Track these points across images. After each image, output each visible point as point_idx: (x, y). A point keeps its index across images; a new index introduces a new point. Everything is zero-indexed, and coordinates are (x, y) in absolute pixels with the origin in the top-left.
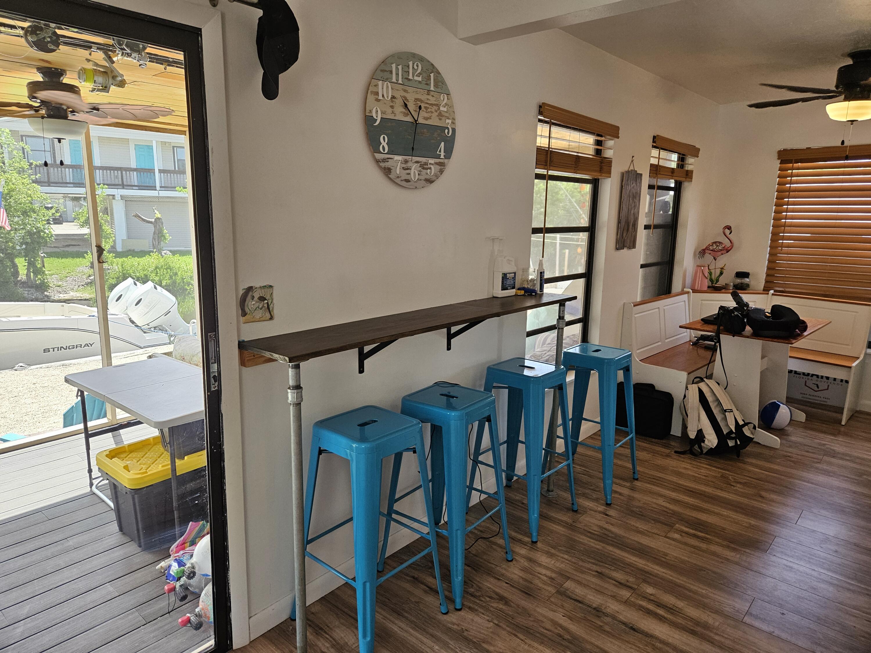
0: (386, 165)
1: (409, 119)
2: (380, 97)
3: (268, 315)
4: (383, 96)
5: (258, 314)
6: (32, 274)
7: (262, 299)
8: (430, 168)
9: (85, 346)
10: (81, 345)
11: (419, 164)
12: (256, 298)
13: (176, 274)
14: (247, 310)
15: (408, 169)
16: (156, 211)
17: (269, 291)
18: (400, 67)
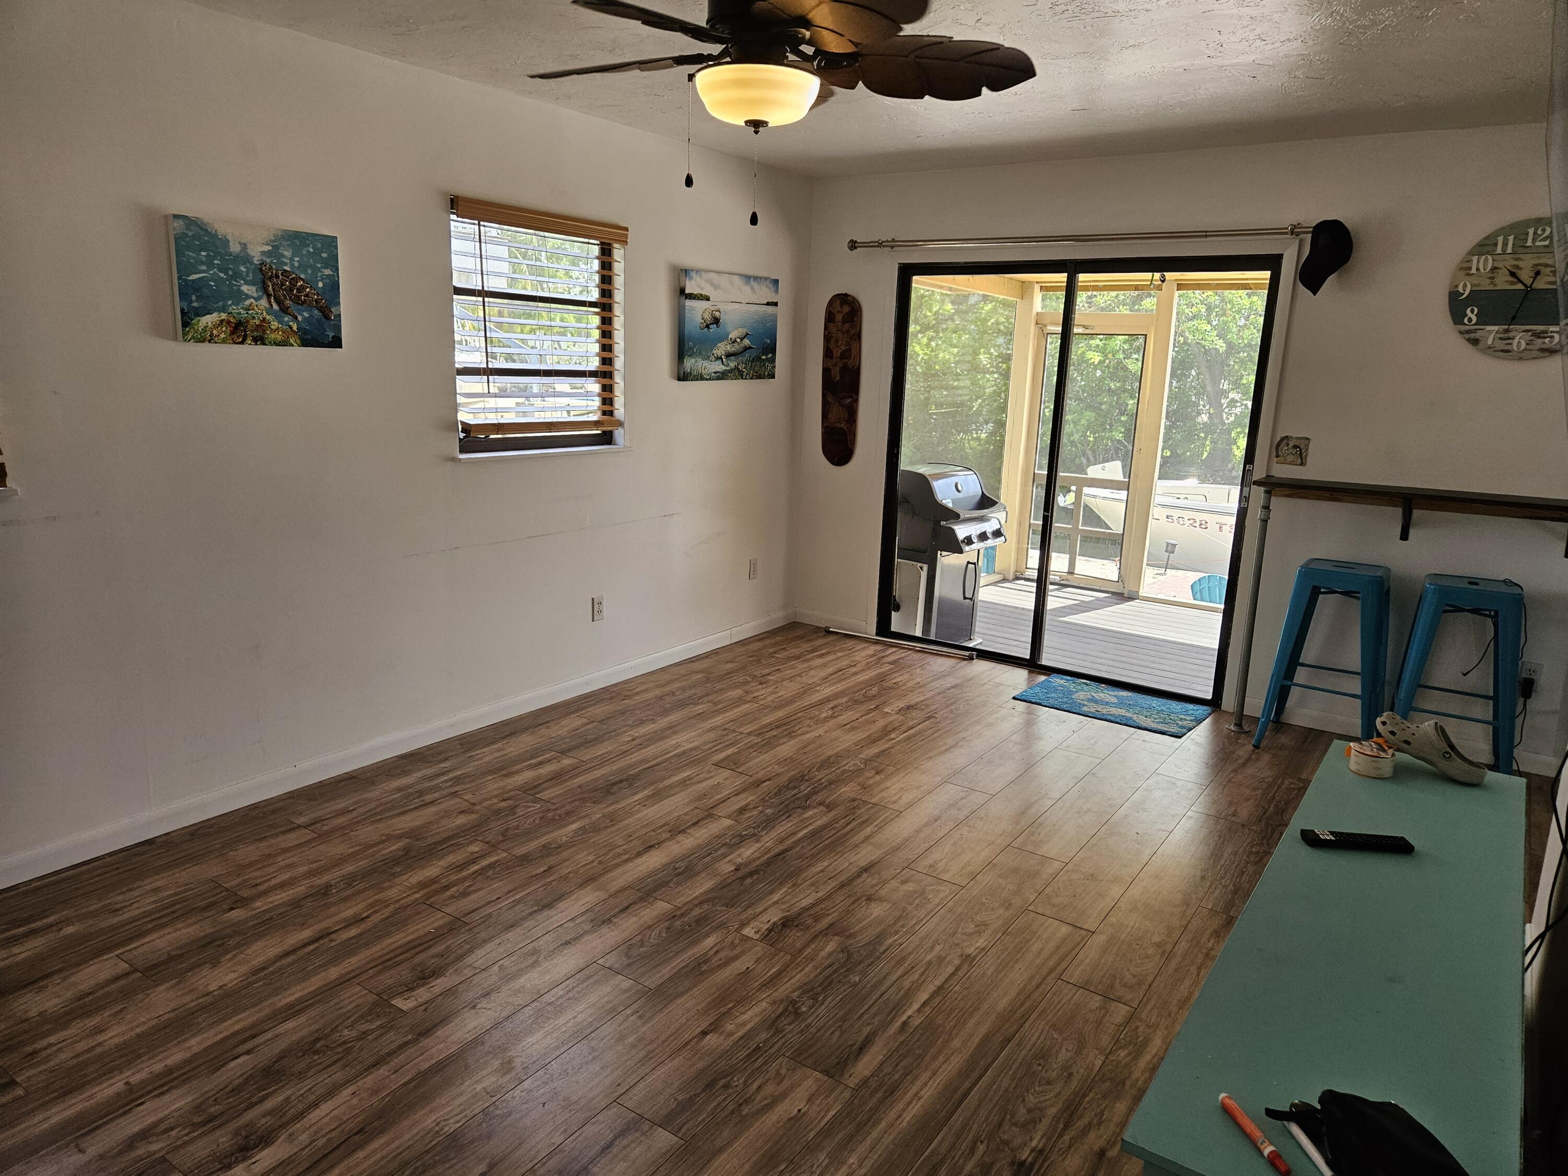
0: (1472, 336)
1: (1520, 286)
2: (1474, 271)
3: (1299, 461)
4: (1478, 269)
5: (1290, 458)
7: (1295, 447)
8: (1552, 337)
11: (1530, 334)
12: (1291, 446)
14: (1280, 453)
15: (1509, 339)
17: (1304, 442)
18: (1511, 238)
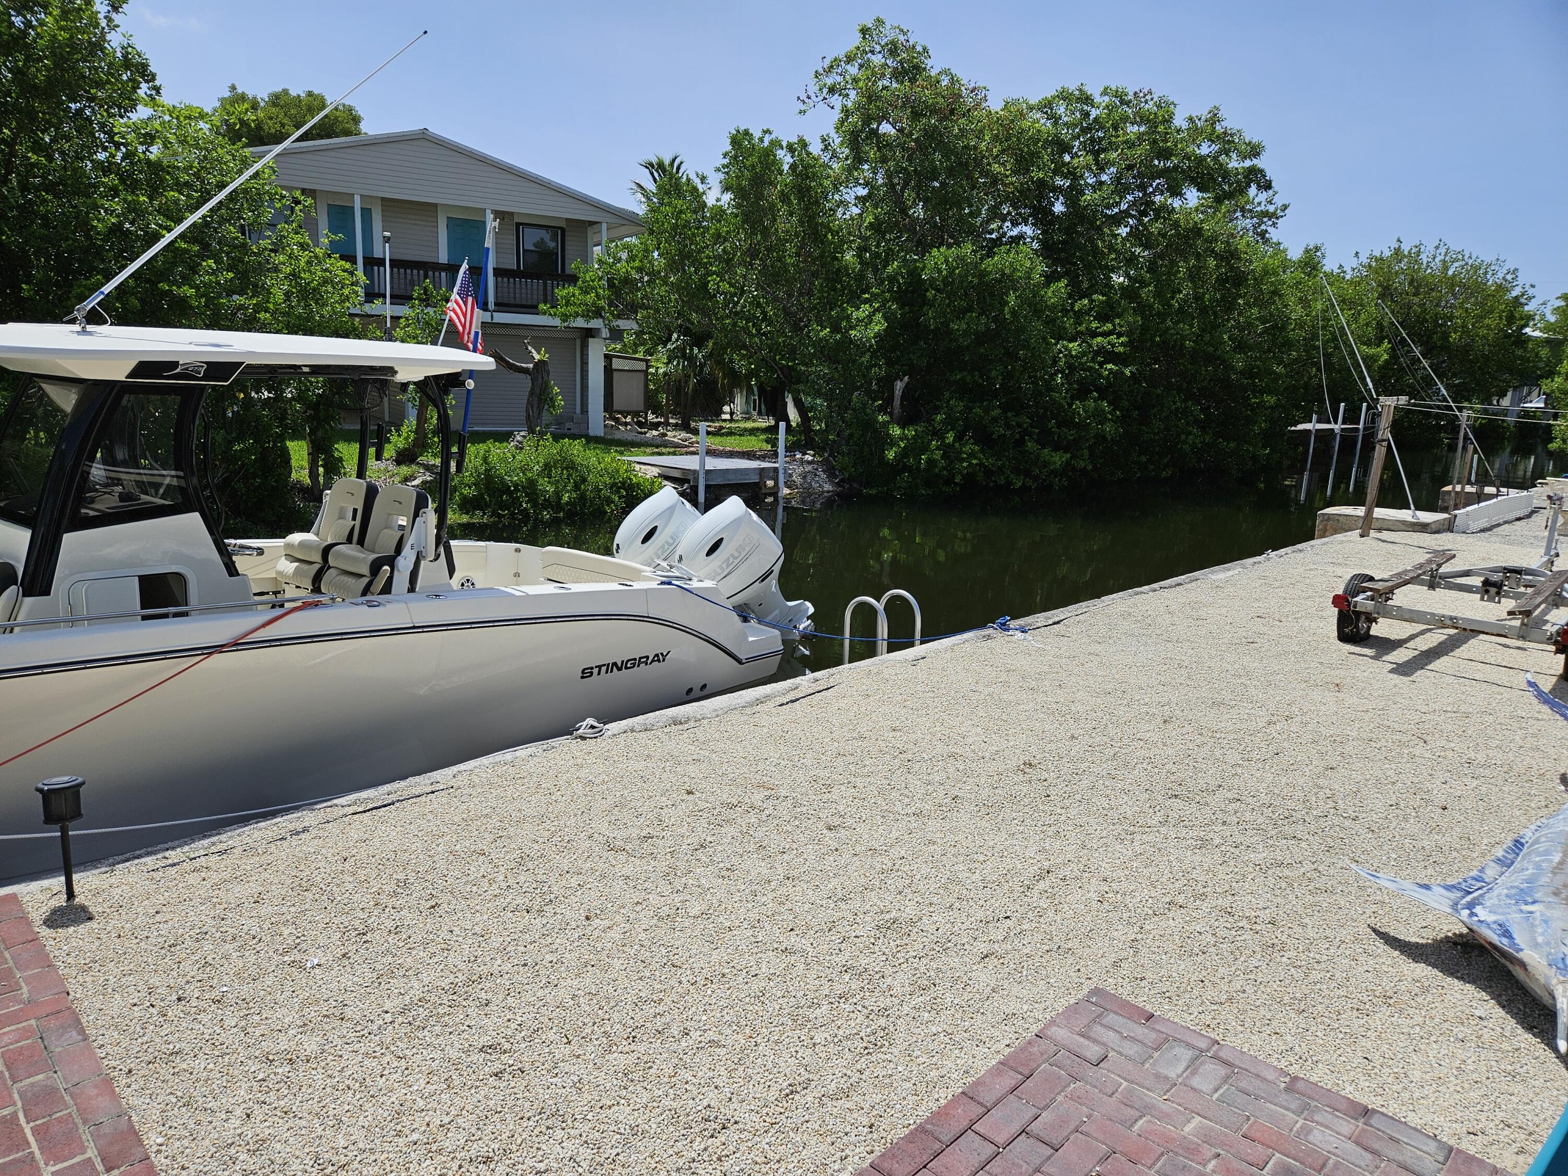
6: (321, 470)
9: (653, 661)
10: (647, 657)
13: (584, 480)
16: (530, 348)
